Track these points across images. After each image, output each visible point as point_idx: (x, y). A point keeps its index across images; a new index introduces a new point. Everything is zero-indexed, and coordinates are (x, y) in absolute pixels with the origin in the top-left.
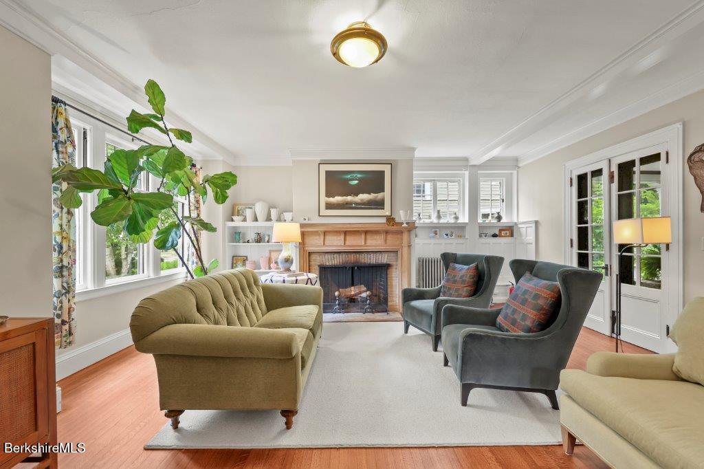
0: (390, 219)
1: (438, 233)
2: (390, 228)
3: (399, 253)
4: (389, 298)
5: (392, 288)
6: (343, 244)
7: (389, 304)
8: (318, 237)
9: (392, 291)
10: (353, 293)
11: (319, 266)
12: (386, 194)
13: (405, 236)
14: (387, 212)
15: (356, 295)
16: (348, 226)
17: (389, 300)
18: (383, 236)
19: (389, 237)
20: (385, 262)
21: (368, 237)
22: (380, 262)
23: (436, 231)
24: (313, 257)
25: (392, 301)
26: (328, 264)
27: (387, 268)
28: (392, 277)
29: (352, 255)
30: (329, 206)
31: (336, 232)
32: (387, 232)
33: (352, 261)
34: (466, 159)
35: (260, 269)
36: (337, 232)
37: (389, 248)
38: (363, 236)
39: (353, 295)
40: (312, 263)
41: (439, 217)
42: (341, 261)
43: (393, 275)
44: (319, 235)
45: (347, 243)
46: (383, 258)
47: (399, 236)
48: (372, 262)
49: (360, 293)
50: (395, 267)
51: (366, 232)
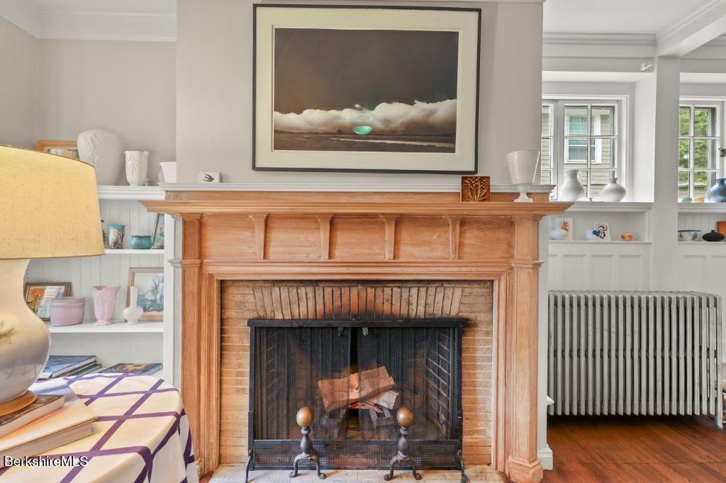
0: (474, 183)
1: (570, 227)
2: (475, 207)
3: (500, 288)
4: (465, 422)
5: (474, 392)
6: (325, 257)
7: (466, 439)
8: (247, 234)
9: (474, 402)
10: (354, 395)
11: (250, 322)
12: (462, 107)
13: (522, 236)
14: (461, 158)
15: (363, 400)
16: (344, 199)
17: (465, 429)
18: (451, 235)
19: (471, 237)
20: (454, 313)
21: (405, 235)
22: (438, 313)
23: (565, 224)
24: (234, 295)
25: (472, 433)
26: (279, 316)
27: (461, 334)
28: (474, 359)
29: (354, 291)
30: (285, 139)
31: (304, 217)
32: (464, 222)
33: (354, 309)
34: (652, 41)
35: (93, 320)
36: (305, 219)
37: (467, 271)
38: (389, 232)
39: (355, 402)
40: (231, 313)
41: (577, 188)
42: (320, 307)
43: (478, 354)
44: (251, 227)
45: (340, 253)
46: (448, 302)
47: (502, 235)
48: (413, 314)
49: (377, 393)
50: (482, 328)
51: (399, 221)
